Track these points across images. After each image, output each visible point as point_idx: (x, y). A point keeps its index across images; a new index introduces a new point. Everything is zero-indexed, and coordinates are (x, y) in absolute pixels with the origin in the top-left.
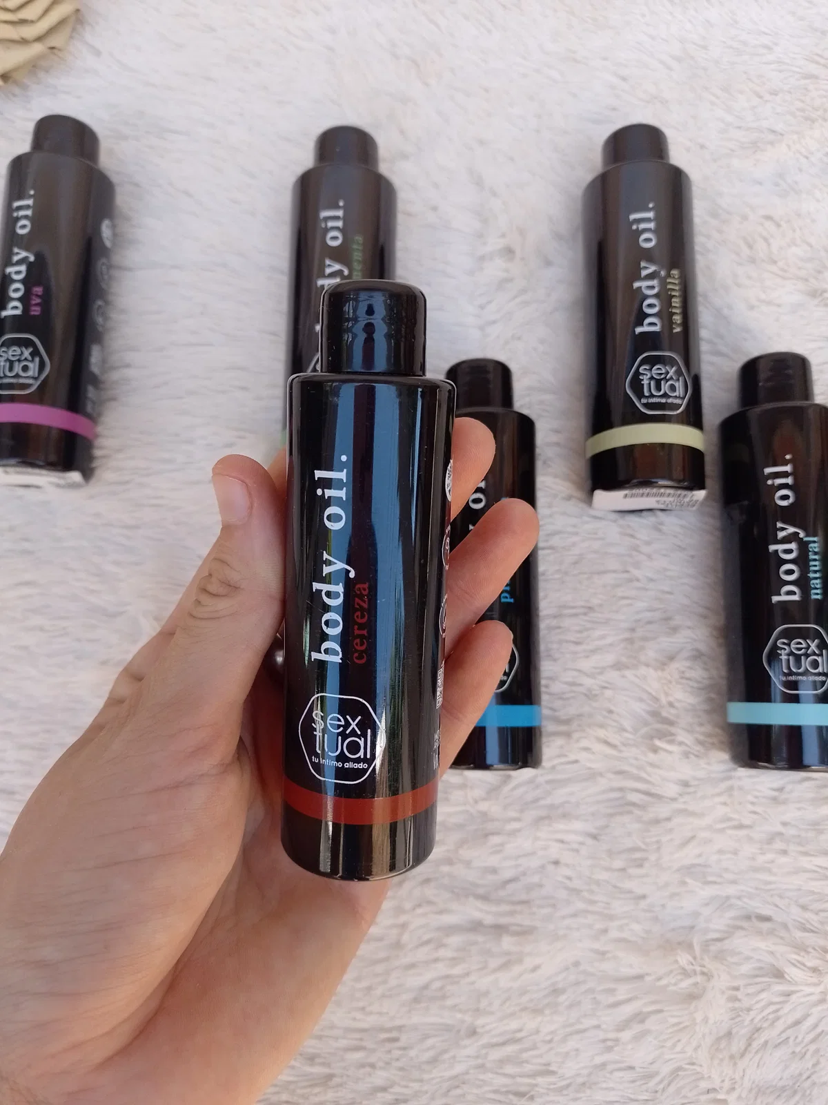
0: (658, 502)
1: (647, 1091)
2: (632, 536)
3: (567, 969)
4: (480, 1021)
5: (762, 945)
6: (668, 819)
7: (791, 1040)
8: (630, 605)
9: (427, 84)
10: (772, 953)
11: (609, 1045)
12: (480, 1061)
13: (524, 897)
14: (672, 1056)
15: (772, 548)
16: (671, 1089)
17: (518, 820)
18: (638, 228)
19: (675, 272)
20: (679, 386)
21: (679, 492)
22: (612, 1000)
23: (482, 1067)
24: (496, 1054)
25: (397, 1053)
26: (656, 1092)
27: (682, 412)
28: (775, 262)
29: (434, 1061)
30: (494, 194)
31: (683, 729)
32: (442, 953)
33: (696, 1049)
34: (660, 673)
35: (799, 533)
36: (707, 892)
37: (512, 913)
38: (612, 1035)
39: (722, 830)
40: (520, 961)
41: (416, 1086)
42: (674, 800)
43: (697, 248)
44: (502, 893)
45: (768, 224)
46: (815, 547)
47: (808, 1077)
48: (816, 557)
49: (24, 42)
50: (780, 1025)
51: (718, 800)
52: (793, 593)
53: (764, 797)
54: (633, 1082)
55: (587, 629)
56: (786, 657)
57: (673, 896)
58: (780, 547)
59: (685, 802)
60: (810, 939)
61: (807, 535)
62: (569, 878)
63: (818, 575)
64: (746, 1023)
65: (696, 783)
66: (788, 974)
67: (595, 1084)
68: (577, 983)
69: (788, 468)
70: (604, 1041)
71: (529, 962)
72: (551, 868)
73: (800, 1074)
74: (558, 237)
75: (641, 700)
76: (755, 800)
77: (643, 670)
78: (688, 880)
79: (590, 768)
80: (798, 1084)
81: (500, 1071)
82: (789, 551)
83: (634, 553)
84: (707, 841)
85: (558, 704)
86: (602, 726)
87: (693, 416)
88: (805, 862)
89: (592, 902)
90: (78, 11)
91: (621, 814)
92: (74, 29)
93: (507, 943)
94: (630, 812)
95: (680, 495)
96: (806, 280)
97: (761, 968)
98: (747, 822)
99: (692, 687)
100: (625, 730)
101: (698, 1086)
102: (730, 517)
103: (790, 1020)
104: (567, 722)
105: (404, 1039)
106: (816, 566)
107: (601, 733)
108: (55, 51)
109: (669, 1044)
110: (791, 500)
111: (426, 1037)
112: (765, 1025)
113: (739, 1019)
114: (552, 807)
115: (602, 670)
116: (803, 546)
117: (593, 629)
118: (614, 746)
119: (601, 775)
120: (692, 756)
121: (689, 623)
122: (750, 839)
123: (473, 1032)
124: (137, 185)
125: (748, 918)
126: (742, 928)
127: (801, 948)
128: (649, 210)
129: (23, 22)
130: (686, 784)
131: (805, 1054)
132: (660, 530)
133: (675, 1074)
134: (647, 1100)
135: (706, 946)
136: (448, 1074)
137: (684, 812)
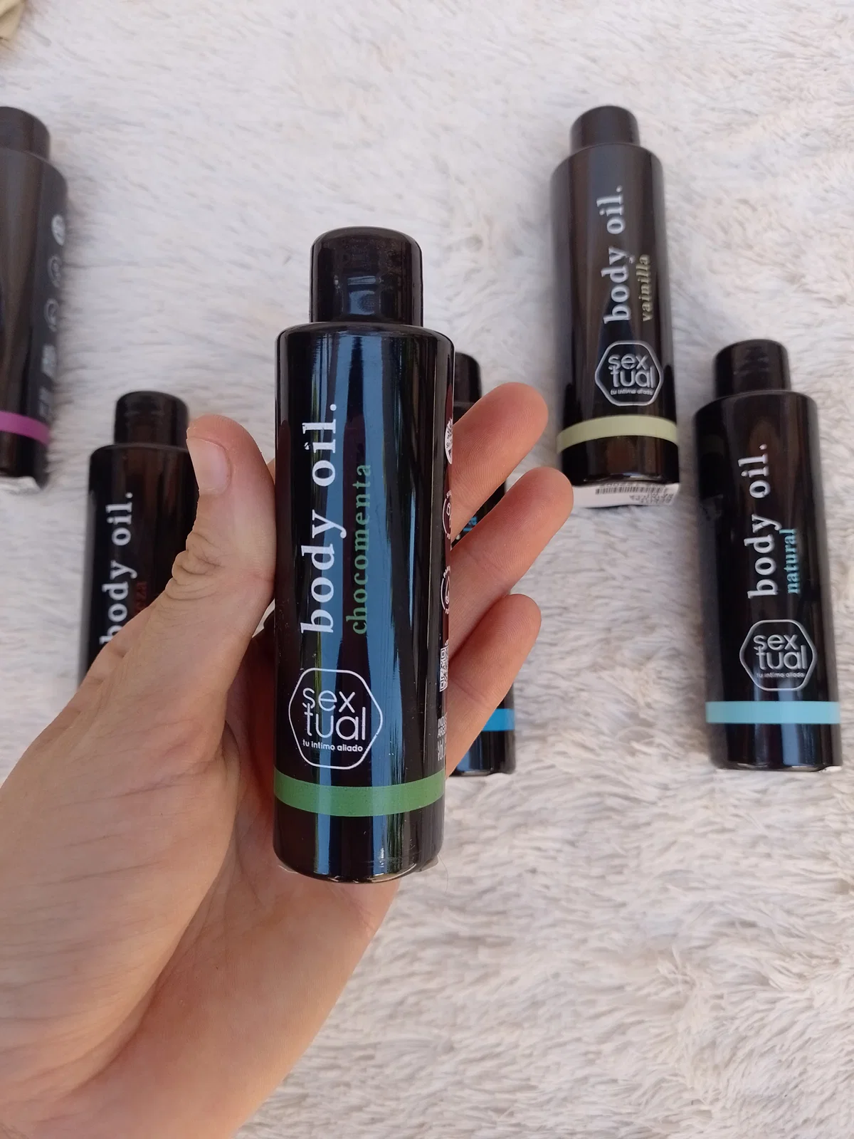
0: (632, 497)
1: (630, 1104)
2: (606, 533)
3: (546, 981)
4: (458, 1036)
5: (747, 951)
6: (648, 824)
7: (777, 1048)
8: (607, 604)
9: (389, 69)
10: (756, 959)
11: (590, 1059)
12: (458, 1078)
13: (501, 908)
14: (656, 1068)
15: (747, 541)
16: (656, 1100)
17: (494, 828)
18: (606, 214)
19: (645, 259)
20: (650, 377)
21: (652, 486)
22: (592, 1011)
23: (460, 1084)
24: (474, 1070)
25: (372, 1071)
26: (639, 1105)
27: (654, 403)
28: (750, 247)
29: (411, 1079)
30: (460, 181)
31: (663, 731)
32: (417, 967)
33: (679, 1060)
34: (636, 673)
35: (775, 526)
36: (691, 898)
37: (488, 924)
38: (593, 1048)
39: (704, 835)
40: (496, 973)
41: (393, 1104)
42: (654, 803)
43: (669, 233)
44: (479, 904)
45: (742, 207)
46: (791, 539)
47: (796, 1086)
48: (793, 550)
50: (766, 1033)
51: (699, 803)
52: (769, 587)
53: (747, 800)
54: (616, 1095)
55: (562, 630)
56: (763, 654)
57: (654, 903)
58: (756, 541)
59: (665, 806)
60: (795, 944)
61: (783, 528)
62: (547, 887)
63: (795, 568)
64: (731, 1031)
65: (675, 786)
66: (774, 982)
67: (578, 1098)
68: (558, 995)
69: (763, 459)
70: (586, 1054)
71: (507, 974)
72: (528, 876)
73: (787, 1083)
74: (527, 225)
75: (619, 702)
76: (736, 802)
77: (619, 671)
78: (670, 886)
79: (567, 773)
80: (784, 1094)
81: (479, 1087)
82: (765, 545)
83: (609, 551)
84: (688, 846)
85: (532, 707)
86: (578, 729)
87: (666, 407)
88: (790, 866)
89: (572, 911)
91: (600, 819)
92: (22, 19)
93: (484, 955)
94: (608, 818)
95: (653, 490)
96: (783, 265)
97: (746, 976)
98: (728, 825)
99: (671, 688)
100: (603, 733)
101: (681, 1098)
102: (705, 511)
103: (777, 1027)
104: (543, 726)
105: (380, 1057)
106: (792, 559)
107: (578, 737)
108: (2, 41)
109: (651, 1055)
110: (766, 492)
111: (402, 1054)
112: (751, 1033)
113: (723, 1028)
114: (529, 814)
115: (578, 672)
116: (780, 540)
117: (568, 629)
118: (591, 750)
119: (578, 779)
120: (670, 758)
121: (666, 622)
122: (733, 843)
123: (450, 1048)
124: (90, 179)
125: (732, 924)
126: (726, 935)
127: (786, 954)
128: (617, 194)
130: (665, 787)
131: (792, 1061)
132: (635, 527)
133: (658, 1085)
134: (630, 1114)
135: (688, 954)
136: (425, 1092)
137: (664, 816)
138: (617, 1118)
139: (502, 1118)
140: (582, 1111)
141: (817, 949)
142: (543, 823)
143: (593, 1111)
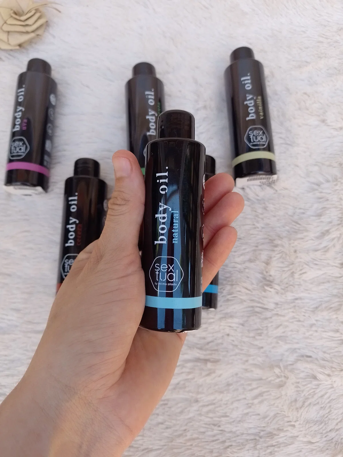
1: (265, 423)
2: (256, 211)
3: (233, 376)
4: (199, 396)
5: (308, 366)
6: (271, 318)
7: (320, 402)
8: (255, 237)
9: (176, 47)
10: (312, 369)
11: (249, 406)
12: (199, 412)
13: (216, 348)
14: (274, 409)
16: (274, 421)
17: (213, 318)
18: (244, 83)
22: (250, 388)
23: (200, 415)
24: (205, 409)
25: (167, 409)
26: (268, 423)
27: (266, 147)
28: (307, 109)
29: (181, 412)
30: (201, 86)
32: (184, 370)
33: (282, 406)
36: (287, 346)
37: (211, 354)
38: (251, 402)
39: (292, 322)
40: (214, 372)
41: (174, 422)
42: (272, 310)
44: (207, 347)
45: (305, 95)
47: (326, 417)
49: (27, 33)
50: (316, 397)
51: (290, 310)
55: (239, 247)
57: (273, 347)
59: (277, 311)
60: (326, 363)
62: (233, 341)
64: (302, 396)
65: (281, 304)
66: (318, 377)
67: (244, 420)
68: (237, 382)
70: (247, 404)
71: (218, 373)
72: (226, 337)
73: (324, 416)
75: (259, 273)
76: (305, 311)
78: (279, 342)
79: (241, 299)
80: (323, 420)
81: (207, 416)
83: (256, 218)
84: (287, 326)
86: (245, 282)
88: (325, 335)
89: (242, 350)
90: (47, 22)
91: (253, 316)
92: (45, 28)
93: (209, 365)
94: (256, 315)
96: (319, 116)
97: (308, 376)
98: (302, 319)
100: (253, 284)
101: (284, 420)
103: (320, 395)
105: (170, 404)
107: (245, 285)
108: (39, 36)
111: (178, 403)
112: (310, 397)
113: (299, 395)
114: (227, 314)
115: (244, 262)
117: (241, 246)
118: (249, 290)
119: (245, 301)
120: (279, 294)
122: (304, 326)
123: (197, 401)
125: (303, 356)
126: (300, 360)
127: (324, 367)
128: (248, 76)
129: (27, 25)
130: (277, 304)
131: (325, 407)
133: (275, 416)
134: (264, 427)
135: (286, 367)
136: (187, 417)
137: (277, 314)
138: (259, 429)
139: (216, 428)
140: (246, 425)
141: (335, 365)
142: (232, 317)
143: (251, 426)
